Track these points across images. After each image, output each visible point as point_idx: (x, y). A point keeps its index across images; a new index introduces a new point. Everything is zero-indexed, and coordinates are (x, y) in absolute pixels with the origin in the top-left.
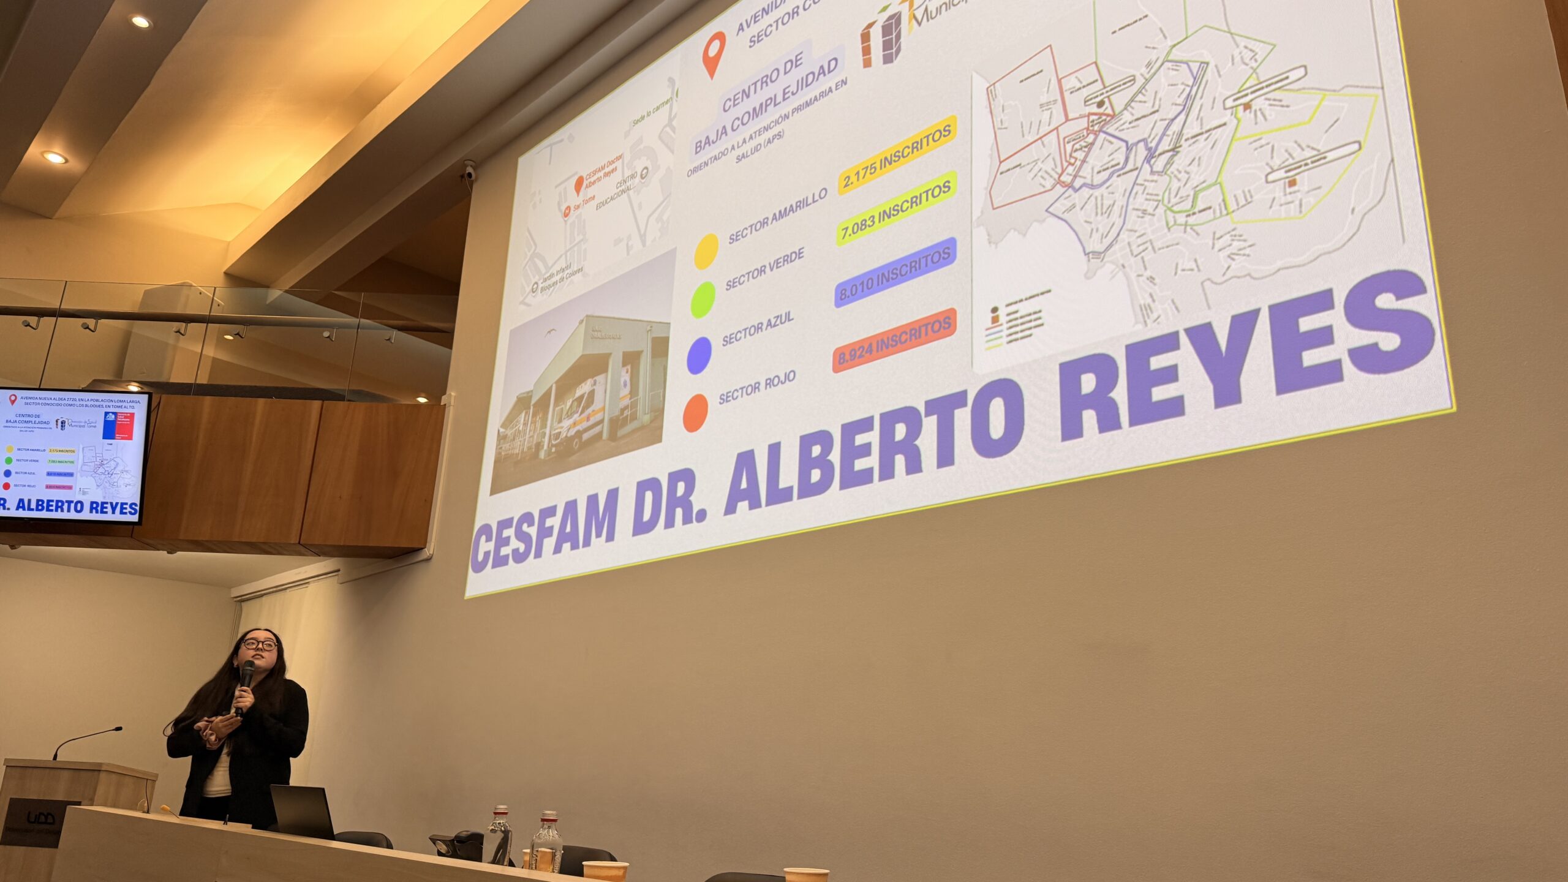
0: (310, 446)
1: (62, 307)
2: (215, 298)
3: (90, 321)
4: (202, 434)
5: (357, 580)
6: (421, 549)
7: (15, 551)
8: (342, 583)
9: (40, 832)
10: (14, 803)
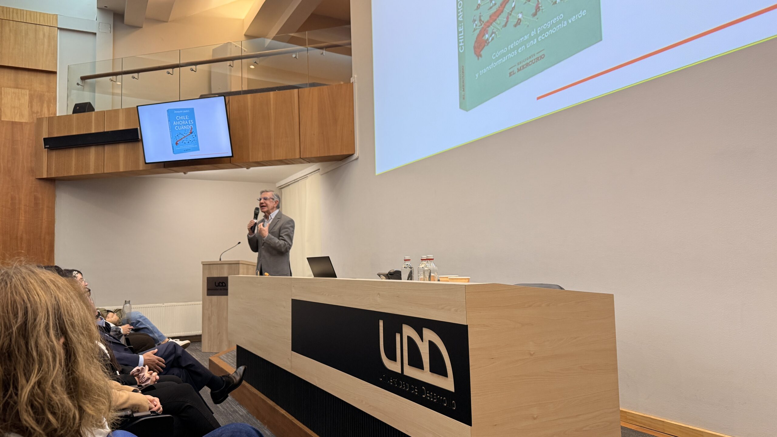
0: (296, 111)
1: (181, 62)
2: (242, 48)
3: (193, 67)
4: (249, 113)
5: (328, 172)
6: (353, 154)
7: (186, 175)
8: (321, 175)
9: (221, 289)
10: (209, 279)
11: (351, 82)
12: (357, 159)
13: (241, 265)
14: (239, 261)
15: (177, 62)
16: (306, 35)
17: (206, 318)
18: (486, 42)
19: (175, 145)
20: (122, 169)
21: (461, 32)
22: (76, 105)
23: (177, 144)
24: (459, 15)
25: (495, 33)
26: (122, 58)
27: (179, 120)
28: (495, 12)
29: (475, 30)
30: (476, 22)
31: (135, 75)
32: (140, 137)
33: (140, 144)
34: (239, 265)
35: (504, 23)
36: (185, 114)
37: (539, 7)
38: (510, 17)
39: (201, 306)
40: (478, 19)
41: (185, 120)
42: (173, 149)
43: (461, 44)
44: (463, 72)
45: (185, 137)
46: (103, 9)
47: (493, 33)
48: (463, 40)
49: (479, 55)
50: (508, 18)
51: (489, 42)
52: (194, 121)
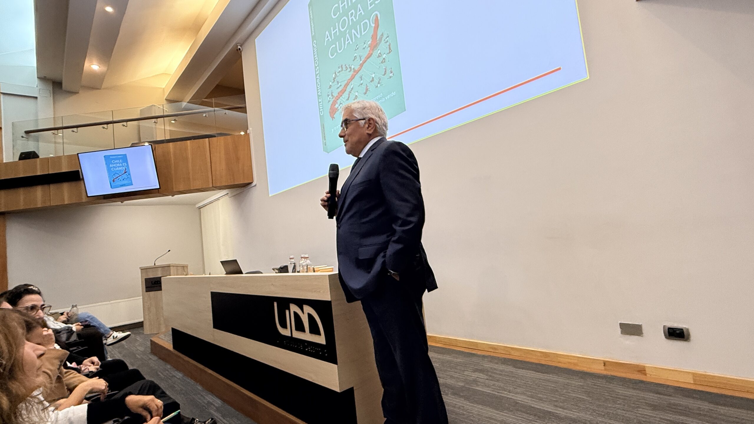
0: (208, 154)
1: (114, 120)
2: (164, 109)
3: (125, 123)
4: (172, 156)
5: (233, 196)
6: (252, 183)
7: (123, 204)
8: (230, 198)
9: (156, 287)
10: (146, 280)
11: (248, 133)
12: (255, 186)
13: (171, 267)
14: (170, 264)
15: (110, 120)
16: (213, 100)
17: (146, 309)
18: (337, 109)
19: (112, 182)
20: (66, 203)
21: (320, 102)
22: (22, 154)
23: (114, 181)
24: (318, 91)
25: (342, 104)
26: (62, 117)
27: (115, 163)
28: (341, 91)
29: (329, 101)
30: (330, 96)
31: (75, 129)
32: (81, 177)
33: (82, 182)
34: (170, 268)
35: (347, 98)
36: (119, 159)
37: (368, 89)
38: (350, 94)
39: (142, 300)
40: (330, 94)
41: (120, 163)
42: (111, 185)
43: (321, 110)
44: (324, 128)
45: (120, 176)
46: (42, 79)
47: (341, 104)
48: (322, 107)
49: (333, 118)
50: (349, 95)
51: (339, 110)
52: (127, 163)
